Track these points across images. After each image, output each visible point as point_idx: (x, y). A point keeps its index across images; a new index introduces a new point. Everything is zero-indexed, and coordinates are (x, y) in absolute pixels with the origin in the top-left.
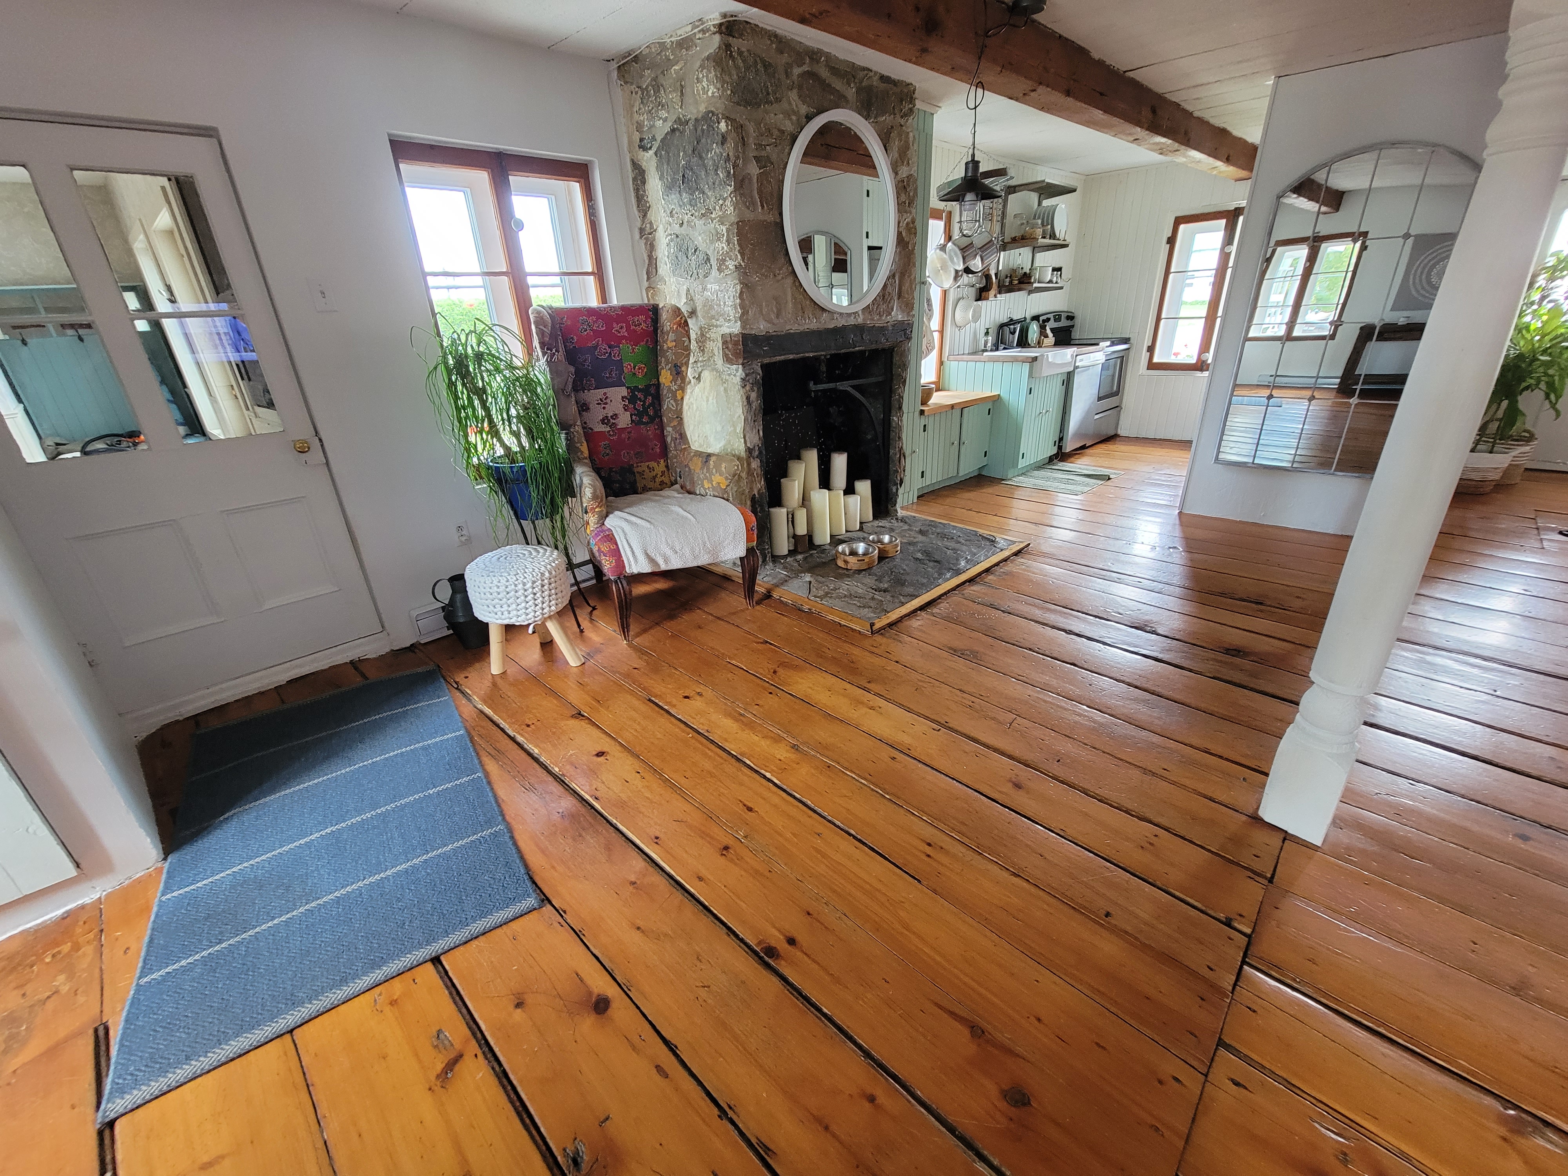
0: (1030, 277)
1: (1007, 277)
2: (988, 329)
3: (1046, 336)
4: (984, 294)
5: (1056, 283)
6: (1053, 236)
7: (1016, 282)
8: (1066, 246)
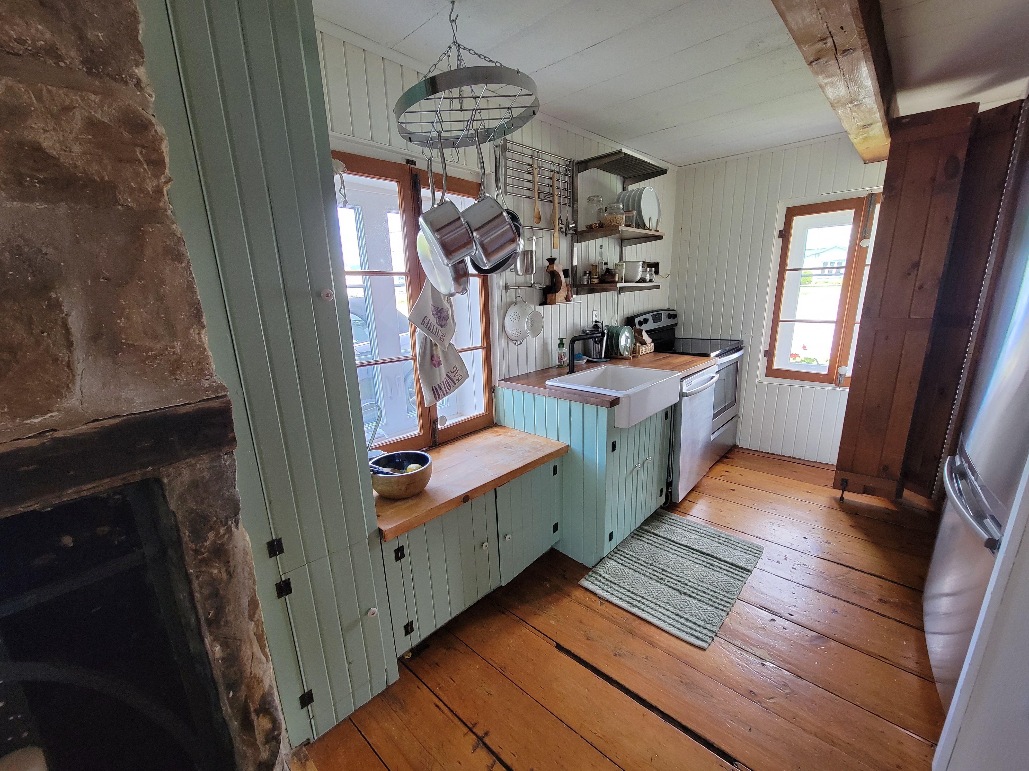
0: (614, 276)
1: (585, 274)
2: (561, 340)
3: (643, 343)
4: (549, 296)
5: (651, 281)
6: (641, 224)
7: (596, 281)
8: (659, 238)
